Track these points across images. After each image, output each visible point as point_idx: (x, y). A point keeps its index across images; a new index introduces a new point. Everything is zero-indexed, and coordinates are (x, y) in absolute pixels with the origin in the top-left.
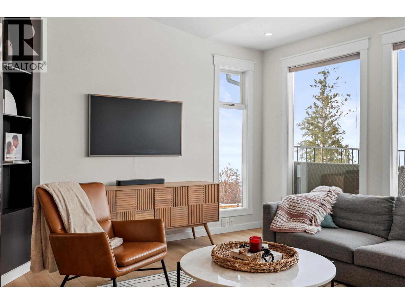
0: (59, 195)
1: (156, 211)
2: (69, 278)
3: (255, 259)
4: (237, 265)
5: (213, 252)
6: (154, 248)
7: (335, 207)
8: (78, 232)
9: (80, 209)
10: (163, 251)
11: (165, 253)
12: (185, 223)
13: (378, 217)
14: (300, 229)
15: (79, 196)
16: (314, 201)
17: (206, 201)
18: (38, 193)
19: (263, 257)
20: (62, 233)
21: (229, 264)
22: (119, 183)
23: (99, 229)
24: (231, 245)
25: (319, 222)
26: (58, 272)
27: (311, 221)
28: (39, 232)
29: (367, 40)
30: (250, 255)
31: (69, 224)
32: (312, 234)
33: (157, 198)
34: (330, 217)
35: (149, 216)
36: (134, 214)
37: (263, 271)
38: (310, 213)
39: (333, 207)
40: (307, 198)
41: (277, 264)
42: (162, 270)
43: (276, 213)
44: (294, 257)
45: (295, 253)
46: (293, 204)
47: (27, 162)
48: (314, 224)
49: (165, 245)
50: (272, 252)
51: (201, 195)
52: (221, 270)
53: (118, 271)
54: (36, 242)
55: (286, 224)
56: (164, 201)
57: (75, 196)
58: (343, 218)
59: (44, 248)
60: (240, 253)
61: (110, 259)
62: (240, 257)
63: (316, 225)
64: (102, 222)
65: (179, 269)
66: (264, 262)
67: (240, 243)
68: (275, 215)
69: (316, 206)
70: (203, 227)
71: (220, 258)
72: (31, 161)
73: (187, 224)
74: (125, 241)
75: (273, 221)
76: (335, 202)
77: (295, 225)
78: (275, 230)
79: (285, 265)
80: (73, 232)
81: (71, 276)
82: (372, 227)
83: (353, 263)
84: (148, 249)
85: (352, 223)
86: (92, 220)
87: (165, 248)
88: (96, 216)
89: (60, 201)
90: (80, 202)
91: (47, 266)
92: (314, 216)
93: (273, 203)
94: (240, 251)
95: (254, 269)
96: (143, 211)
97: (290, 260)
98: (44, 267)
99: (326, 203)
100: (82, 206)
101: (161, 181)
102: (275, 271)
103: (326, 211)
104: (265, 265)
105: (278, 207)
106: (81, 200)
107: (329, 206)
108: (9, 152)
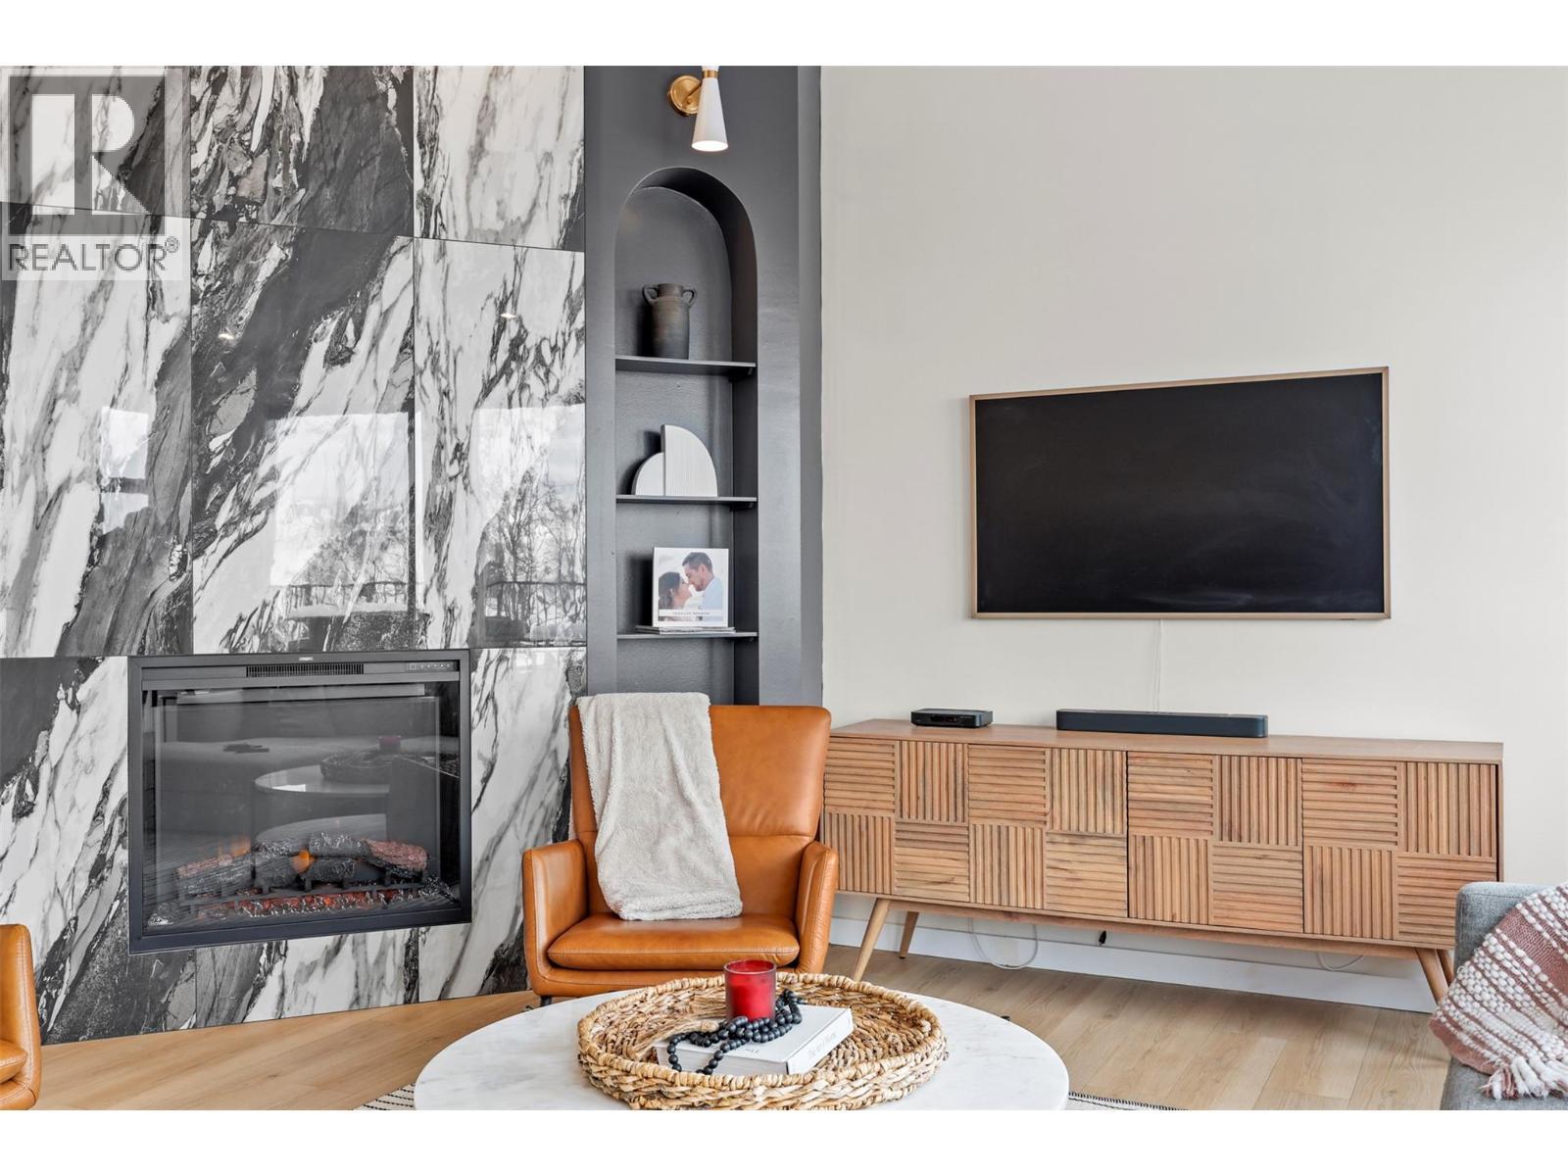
1: (1137, 845)
12: (1284, 921)
33: (1139, 791)
35: (1104, 860)
47: (748, 633)
53: (542, 976)
56: (1174, 810)
64: (751, 835)
72: (757, 630)
73: (1295, 930)
108: (669, 603)
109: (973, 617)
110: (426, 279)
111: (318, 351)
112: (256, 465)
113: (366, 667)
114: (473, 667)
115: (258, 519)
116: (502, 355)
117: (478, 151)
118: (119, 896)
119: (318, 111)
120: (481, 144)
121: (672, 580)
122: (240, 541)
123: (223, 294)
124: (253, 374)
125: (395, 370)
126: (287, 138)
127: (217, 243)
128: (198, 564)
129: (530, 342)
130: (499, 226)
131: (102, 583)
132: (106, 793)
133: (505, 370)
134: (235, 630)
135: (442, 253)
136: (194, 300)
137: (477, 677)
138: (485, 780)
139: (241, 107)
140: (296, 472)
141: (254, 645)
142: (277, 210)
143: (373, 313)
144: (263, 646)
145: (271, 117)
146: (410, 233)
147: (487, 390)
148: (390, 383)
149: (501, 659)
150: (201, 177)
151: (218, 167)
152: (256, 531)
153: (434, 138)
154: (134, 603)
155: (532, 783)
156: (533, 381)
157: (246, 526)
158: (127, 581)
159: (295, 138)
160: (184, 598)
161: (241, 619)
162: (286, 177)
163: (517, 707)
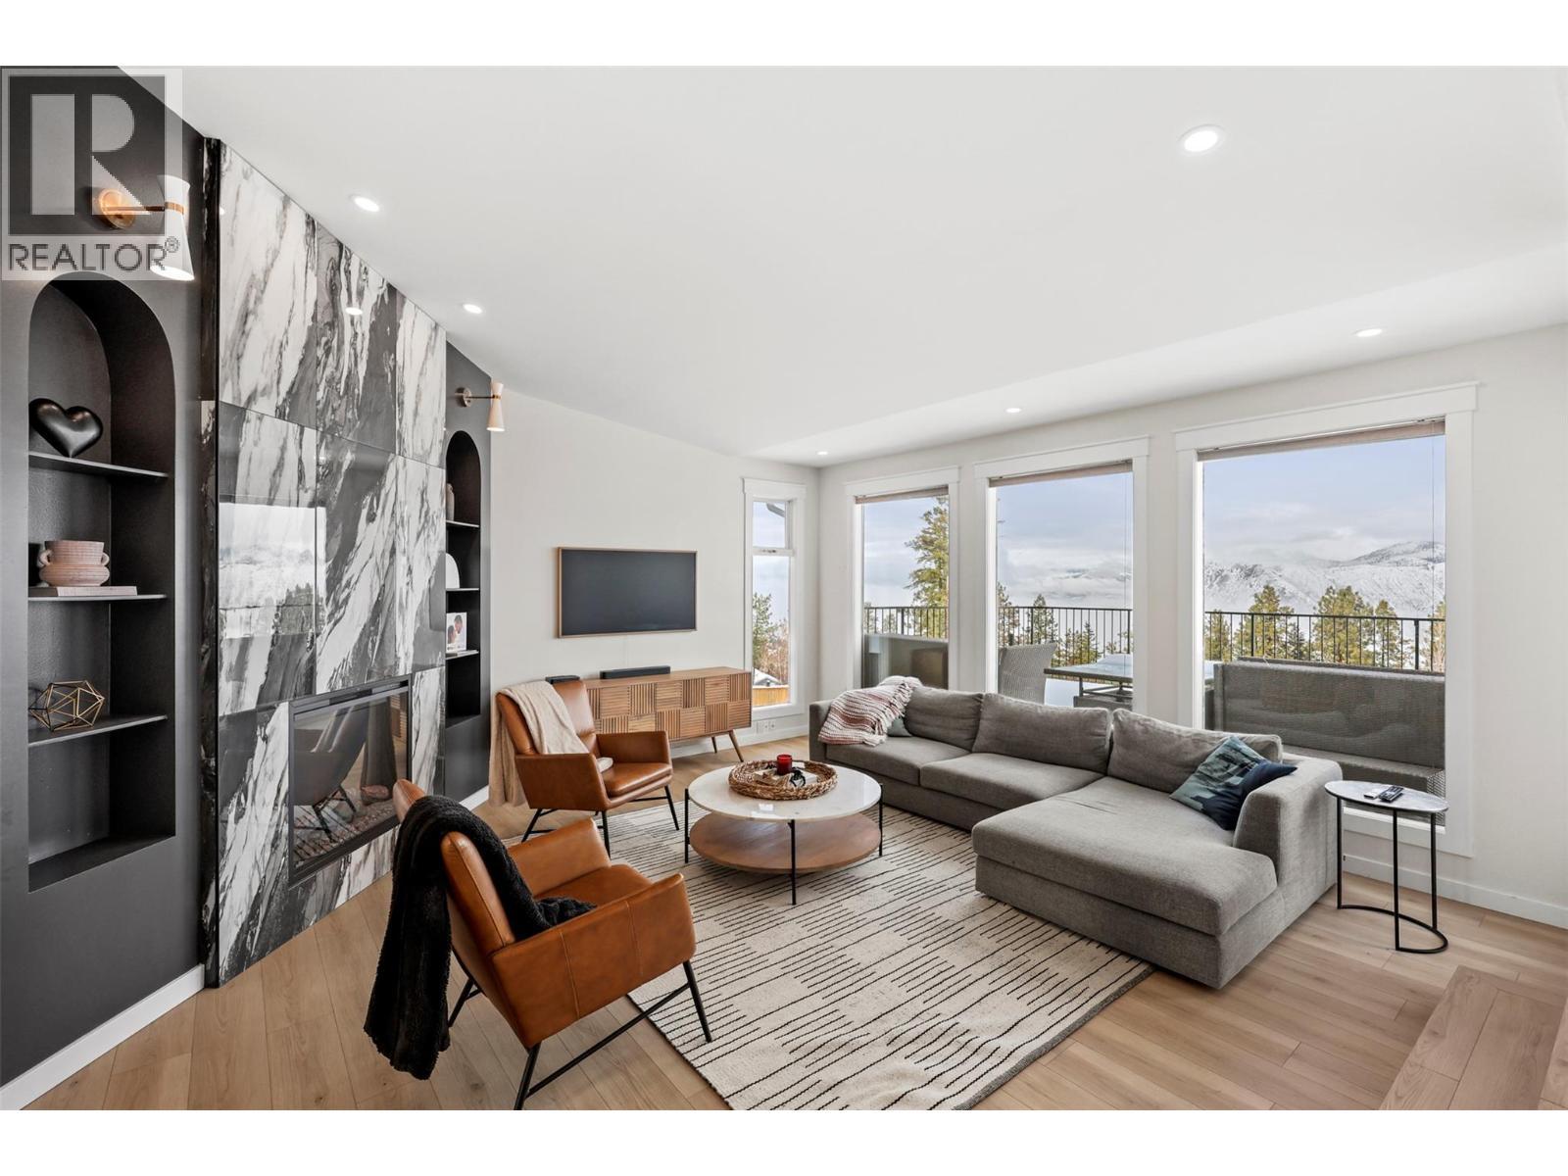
0: (527, 702)
1: (659, 716)
2: (542, 812)
3: (781, 783)
4: (758, 791)
5: (731, 776)
6: (655, 771)
7: (908, 707)
8: (553, 752)
9: (555, 720)
10: (667, 774)
11: (670, 777)
12: (701, 730)
13: (961, 721)
14: (858, 739)
15: (552, 702)
16: (880, 699)
17: (732, 697)
18: (498, 702)
19: (791, 781)
20: (532, 753)
21: (748, 790)
22: (604, 676)
23: (582, 748)
24: (756, 765)
25: (885, 729)
26: (526, 804)
27: (874, 728)
28: (499, 752)
29: (956, 471)
30: (776, 778)
31: (541, 742)
32: (872, 746)
33: (659, 696)
34: (901, 721)
35: (647, 725)
36: (625, 721)
37: (790, 798)
38: (872, 717)
39: (906, 707)
40: (870, 695)
41: (806, 789)
42: (666, 800)
43: (827, 716)
44: (831, 780)
45: (834, 774)
46: (851, 704)
47: (475, 652)
48: (877, 731)
49: (669, 767)
50: (805, 774)
51: (724, 689)
52: (739, 798)
53: (609, 802)
54: (496, 768)
55: (840, 732)
56: (670, 701)
57: (546, 702)
58: (918, 723)
59: (506, 773)
60: (765, 776)
61: (598, 786)
62: (764, 781)
63: (879, 734)
64: (583, 736)
65: (687, 797)
66: (793, 785)
67: (769, 763)
68: (826, 720)
69: (881, 706)
70: (727, 736)
71: (737, 784)
72: (479, 650)
73: (703, 733)
74: (616, 761)
75: (823, 729)
76: (908, 700)
77: (852, 734)
78: (824, 741)
79: (818, 791)
80: (546, 753)
81: (544, 811)
82: (953, 734)
83: (919, 785)
84: (647, 773)
85: (929, 730)
86: (570, 734)
87: (670, 771)
88: (575, 728)
89: (528, 711)
90: (554, 711)
91: (509, 797)
92: (879, 721)
93: (823, 703)
94: (764, 774)
95: (778, 796)
96: (640, 716)
97: (823, 784)
98: (506, 799)
99: (896, 702)
100: (557, 716)
101: (665, 670)
102: (804, 797)
103: (895, 714)
104: (792, 790)
105: (830, 709)
106: (555, 707)
107: (900, 706)
108: (450, 642)
109: (558, 636)
110: (400, 477)
111: (364, 512)
112: (341, 579)
113: (374, 691)
114: (412, 684)
115: (342, 610)
116: (422, 520)
117: (416, 413)
118: (284, 855)
119: (365, 378)
120: (417, 408)
121: (451, 628)
122: (335, 624)
123: (329, 477)
124: (340, 526)
125: (390, 526)
126: (353, 391)
127: (327, 447)
128: (318, 639)
129: (431, 513)
130: (421, 453)
131: (278, 656)
132: (279, 790)
133: (423, 527)
134: (332, 678)
135: (405, 465)
136: (317, 481)
137: (414, 687)
138: (417, 740)
139: (337, 368)
140: (356, 583)
141: (339, 686)
142: (350, 431)
143: (383, 493)
144: (343, 685)
145: (348, 377)
146: (394, 453)
147: (418, 537)
148: (388, 532)
149: (422, 676)
150: (320, 406)
151: (327, 402)
152: (341, 618)
153: (403, 403)
154: (292, 667)
155: (430, 738)
156: (431, 533)
157: (337, 616)
158: (289, 654)
159: (356, 390)
160: (312, 660)
161: (335, 671)
162: (353, 413)
163: (426, 701)
